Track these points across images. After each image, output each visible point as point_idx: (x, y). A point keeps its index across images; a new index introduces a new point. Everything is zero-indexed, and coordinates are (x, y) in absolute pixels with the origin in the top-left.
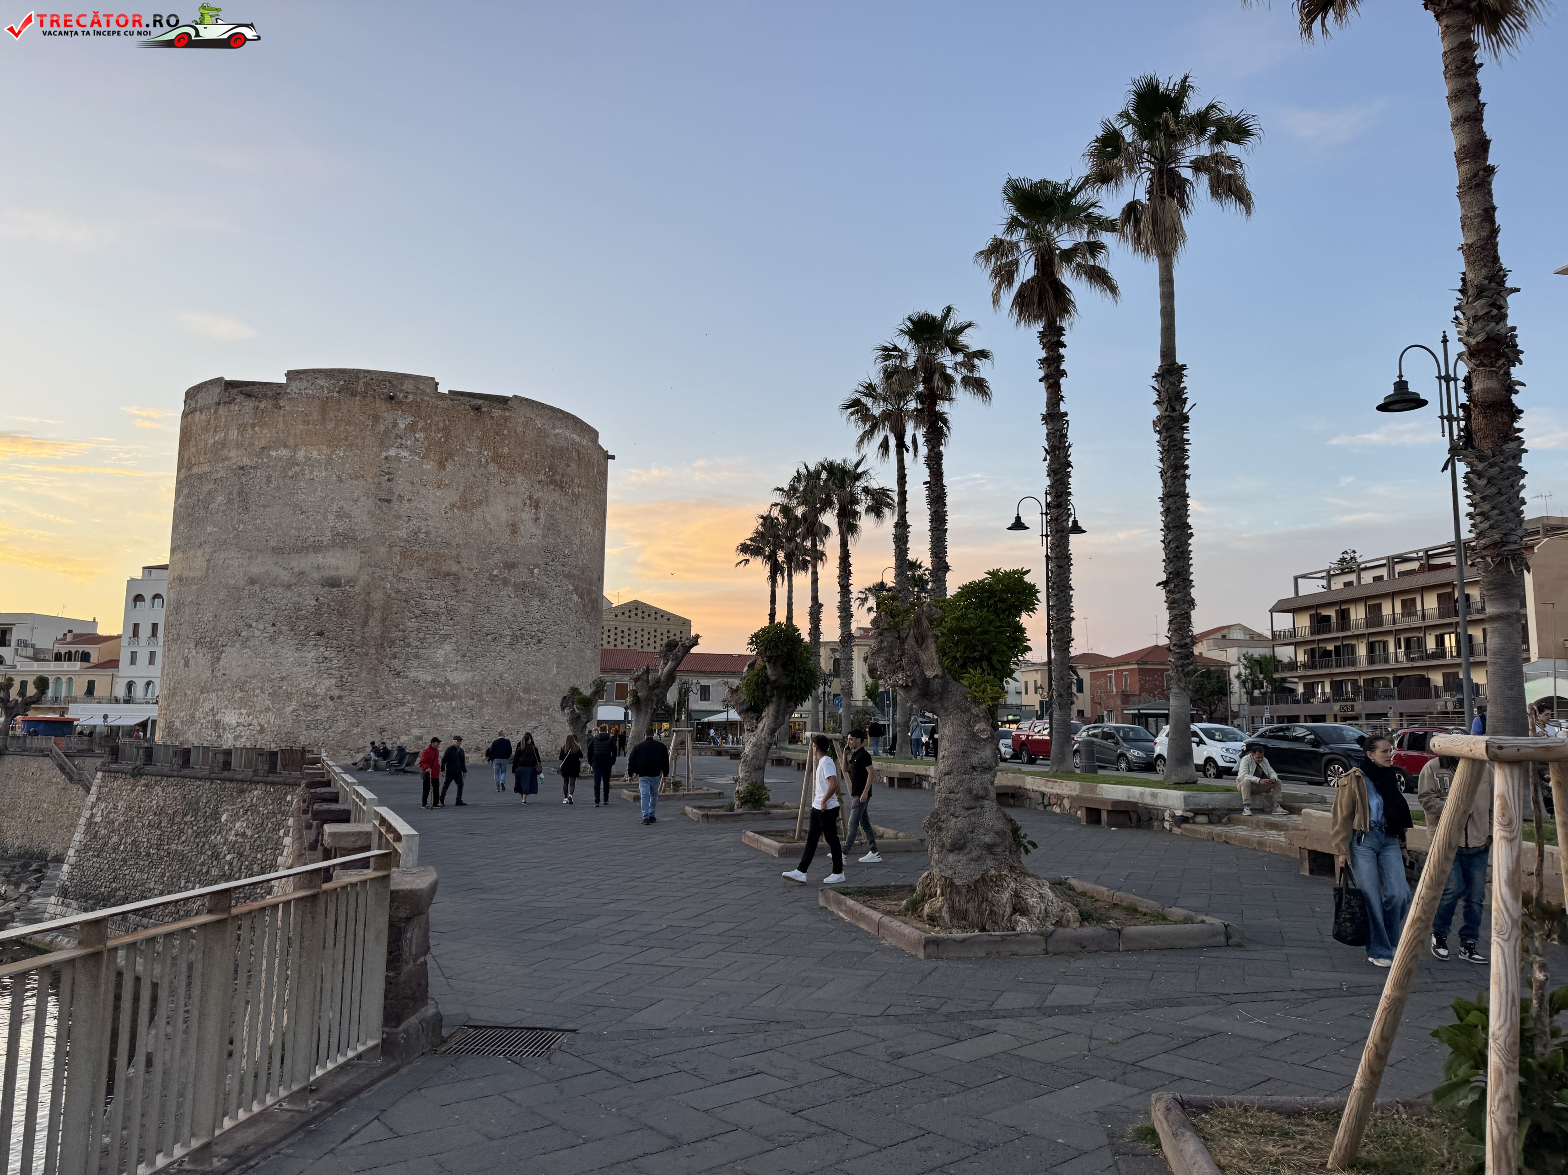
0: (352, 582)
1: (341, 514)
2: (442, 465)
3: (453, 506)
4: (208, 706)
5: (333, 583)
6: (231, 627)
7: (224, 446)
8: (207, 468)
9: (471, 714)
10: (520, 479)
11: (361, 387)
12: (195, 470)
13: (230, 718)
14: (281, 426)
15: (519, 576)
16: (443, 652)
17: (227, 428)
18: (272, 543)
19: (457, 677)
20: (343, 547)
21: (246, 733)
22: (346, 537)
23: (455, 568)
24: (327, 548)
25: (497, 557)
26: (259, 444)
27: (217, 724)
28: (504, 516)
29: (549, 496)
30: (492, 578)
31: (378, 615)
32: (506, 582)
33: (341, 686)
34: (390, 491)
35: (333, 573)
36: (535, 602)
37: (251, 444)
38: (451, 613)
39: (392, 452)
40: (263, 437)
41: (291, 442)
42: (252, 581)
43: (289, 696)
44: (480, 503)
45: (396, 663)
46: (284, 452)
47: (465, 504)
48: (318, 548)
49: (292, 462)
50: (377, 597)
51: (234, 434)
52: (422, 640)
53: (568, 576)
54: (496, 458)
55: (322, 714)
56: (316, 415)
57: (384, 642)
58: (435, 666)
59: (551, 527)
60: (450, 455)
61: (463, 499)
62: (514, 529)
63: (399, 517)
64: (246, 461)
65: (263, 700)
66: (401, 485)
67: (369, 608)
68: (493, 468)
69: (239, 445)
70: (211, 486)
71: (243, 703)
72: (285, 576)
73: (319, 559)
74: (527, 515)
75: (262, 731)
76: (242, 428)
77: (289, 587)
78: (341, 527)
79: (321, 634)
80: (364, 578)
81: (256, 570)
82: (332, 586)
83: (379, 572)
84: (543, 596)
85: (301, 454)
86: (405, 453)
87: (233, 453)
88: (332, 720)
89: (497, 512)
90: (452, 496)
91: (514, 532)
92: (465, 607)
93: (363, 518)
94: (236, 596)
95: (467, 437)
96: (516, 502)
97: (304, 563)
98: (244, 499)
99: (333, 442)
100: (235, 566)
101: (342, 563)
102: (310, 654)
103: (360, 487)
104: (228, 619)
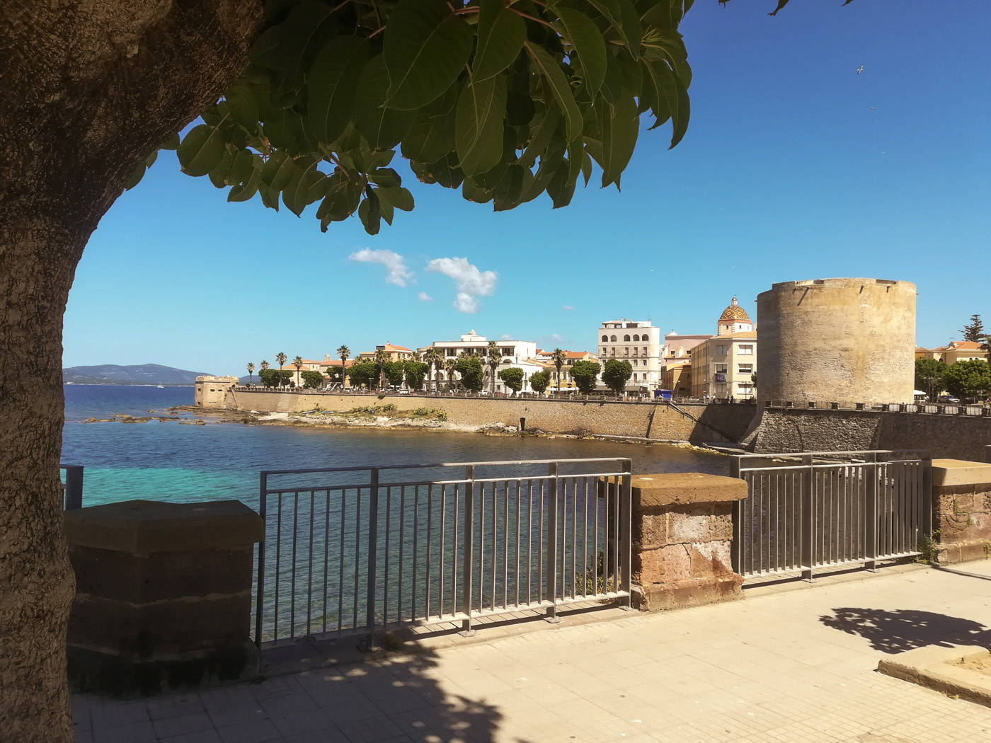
0: (852, 349)
1: (848, 327)
2: (879, 308)
3: (882, 322)
4: (800, 389)
8: (791, 311)
9: (889, 391)
11: (852, 284)
13: (810, 392)
14: (823, 298)
16: (881, 371)
17: (799, 299)
18: (823, 337)
19: (885, 380)
20: (849, 338)
22: (849, 334)
23: (883, 343)
24: (843, 338)
26: (814, 304)
27: (804, 395)
28: (897, 324)
29: (908, 314)
30: (894, 346)
31: (861, 360)
32: (897, 346)
34: (863, 319)
35: (845, 346)
36: (905, 353)
37: (811, 304)
38: (883, 358)
39: (863, 306)
40: (816, 301)
41: (827, 303)
42: (815, 349)
43: (832, 386)
44: (890, 320)
45: (867, 375)
46: (825, 307)
47: (886, 321)
48: (840, 338)
49: (828, 310)
50: (861, 353)
51: (803, 301)
52: (875, 368)
55: (844, 392)
56: (836, 294)
57: (863, 369)
58: (879, 376)
60: (880, 305)
61: (885, 319)
63: (866, 327)
64: (809, 310)
65: (822, 387)
66: (866, 317)
67: (858, 358)
71: (814, 388)
72: (828, 347)
73: (841, 342)
75: (823, 397)
77: (830, 351)
78: (847, 331)
79: (842, 366)
80: (856, 348)
81: (816, 346)
82: (846, 351)
83: (861, 346)
84: (907, 351)
85: (831, 308)
86: (867, 305)
87: (803, 307)
88: (848, 393)
89: (894, 322)
90: (882, 318)
91: (899, 329)
92: (886, 356)
93: (855, 326)
94: (809, 354)
95: (885, 298)
96: (899, 318)
97: (835, 343)
98: (810, 322)
99: (843, 303)
100: (808, 344)
101: (849, 343)
102: (839, 373)
103: (853, 318)
104: (806, 361)
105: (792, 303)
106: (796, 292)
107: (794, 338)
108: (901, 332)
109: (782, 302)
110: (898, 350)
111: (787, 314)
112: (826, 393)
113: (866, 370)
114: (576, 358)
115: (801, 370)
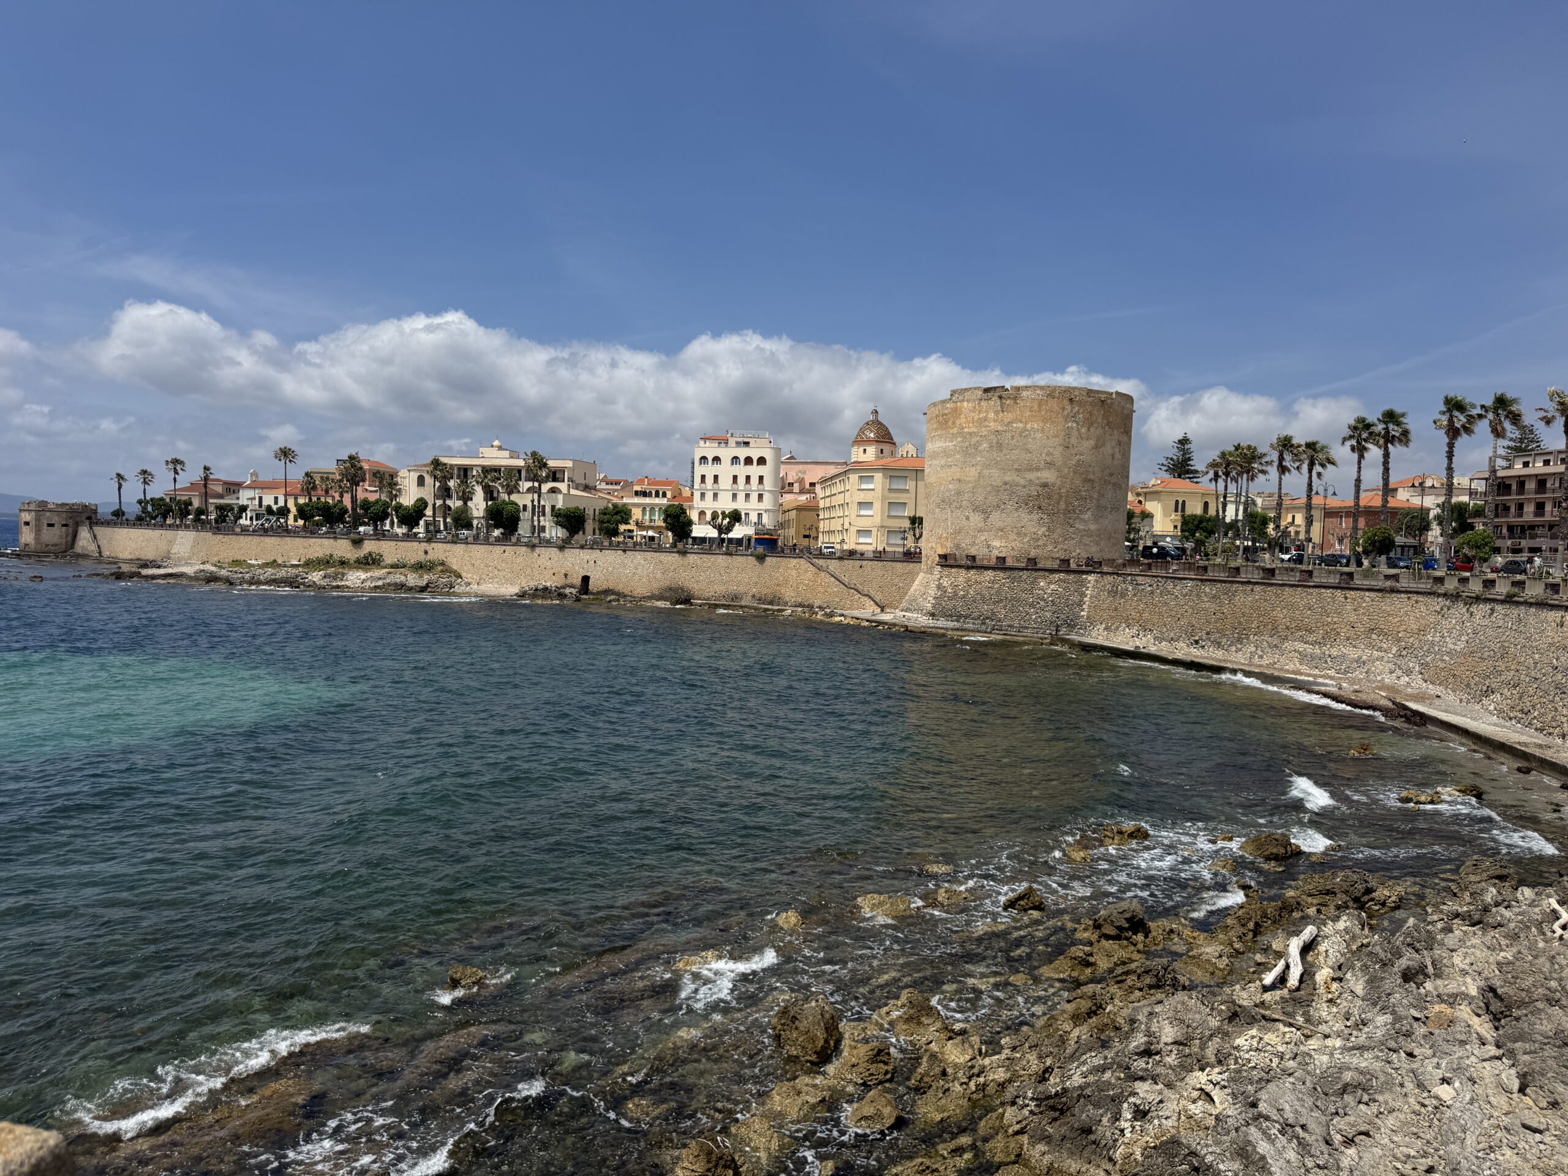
0: (1054, 485)
1: (1048, 454)
2: (1089, 429)
3: (1092, 447)
4: (983, 538)
5: (1045, 485)
6: (995, 503)
7: (985, 420)
8: (974, 429)
9: (1096, 542)
10: (1116, 432)
11: (1057, 394)
12: (965, 429)
13: (996, 543)
14: (1018, 412)
16: (1087, 516)
17: (987, 412)
18: (1016, 466)
19: (1093, 527)
20: (1049, 469)
21: (1004, 550)
23: (1092, 477)
24: (1042, 470)
26: (1006, 421)
27: (989, 546)
28: (1110, 451)
29: (1124, 439)
30: (1105, 481)
31: (1064, 499)
32: (1109, 483)
33: (1049, 529)
34: (1070, 443)
35: (1043, 481)
36: (1118, 492)
37: (1002, 420)
38: (1091, 498)
39: (1070, 424)
40: (1008, 416)
41: (1024, 420)
42: (1006, 484)
43: (1026, 535)
44: (1102, 445)
45: (1070, 521)
46: (1020, 425)
47: (1097, 447)
48: (1038, 469)
49: (1025, 430)
50: (1063, 491)
51: (992, 415)
52: (1080, 510)
54: (1108, 424)
55: (1040, 543)
56: (1036, 407)
57: (1067, 511)
58: (1085, 522)
59: (1124, 455)
60: (1092, 424)
61: (1096, 444)
62: (1113, 458)
63: (1072, 455)
64: (1000, 428)
65: (1012, 536)
67: (1060, 496)
68: (1107, 428)
69: (995, 421)
70: (978, 438)
71: (1001, 538)
72: (1022, 482)
73: (1039, 474)
74: (1117, 450)
75: (1013, 549)
76: (996, 413)
77: (1024, 487)
78: (1048, 459)
79: (1040, 508)
80: (1058, 483)
81: (1007, 479)
83: (1064, 480)
84: (1120, 489)
85: (1029, 426)
86: (1075, 425)
87: (991, 424)
88: (1045, 545)
89: (1108, 449)
90: (1092, 442)
92: (1096, 495)
93: (1058, 453)
94: (996, 490)
95: (1098, 415)
96: (1114, 443)
97: (1032, 476)
98: (1000, 446)
99: (1045, 420)
100: (996, 476)
101: (1049, 476)
102: (1035, 516)
103: (1056, 441)
104: (993, 500)
105: (976, 418)
106: (983, 403)
107: (978, 468)
108: (1116, 463)
109: (963, 416)
110: (1110, 487)
111: (970, 434)
112: (1017, 545)
113: (1070, 514)
114: (661, 489)
115: (985, 512)
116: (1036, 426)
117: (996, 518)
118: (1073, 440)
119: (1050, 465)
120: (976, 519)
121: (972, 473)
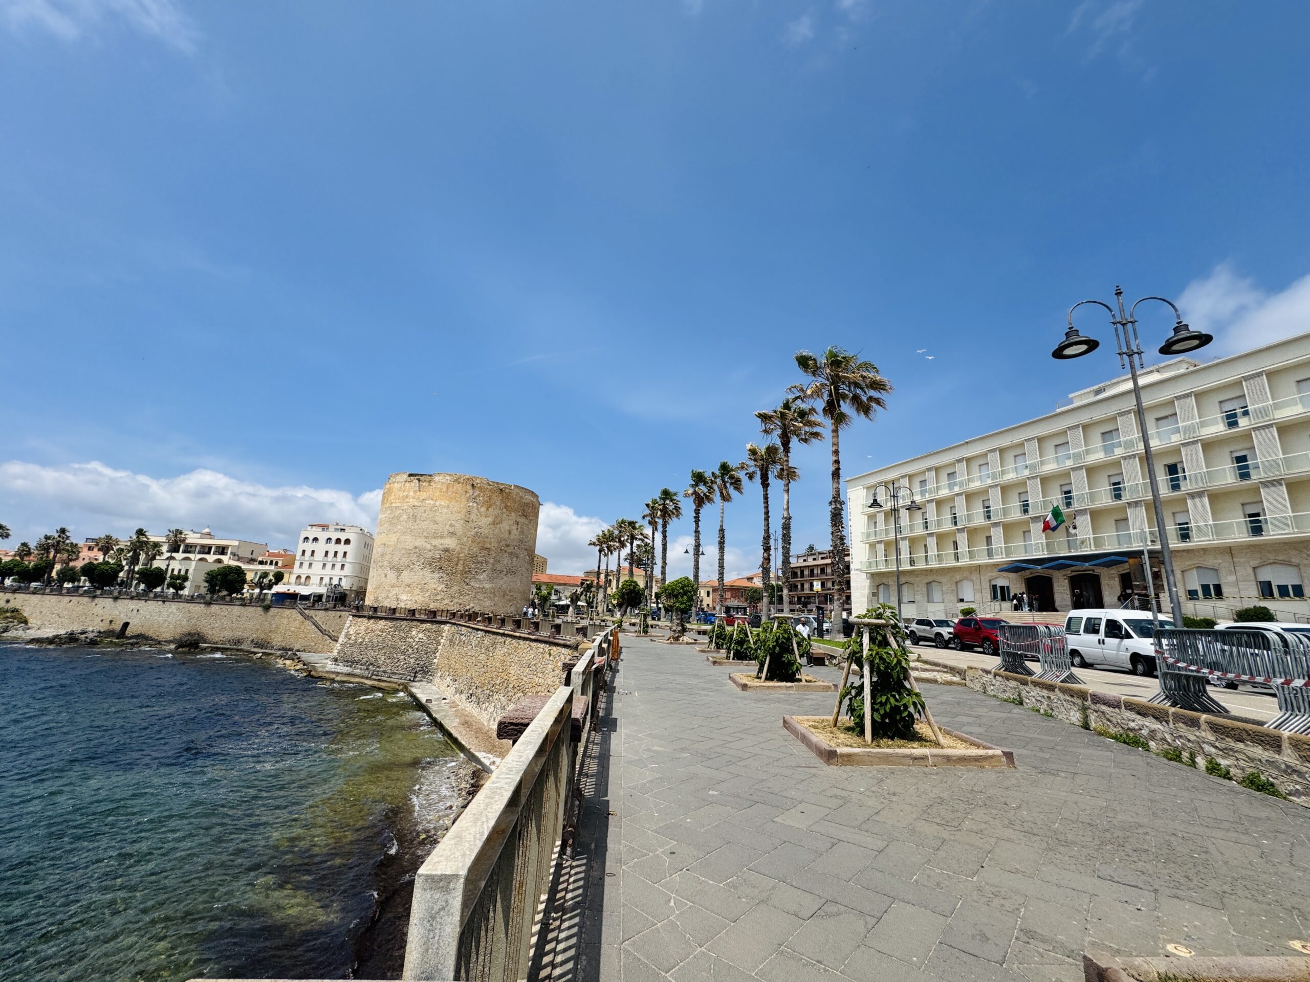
0: (453, 550)
1: (451, 525)
2: (488, 509)
3: (490, 523)
4: (394, 592)
5: (446, 550)
6: (406, 564)
7: (407, 497)
8: (399, 505)
9: (490, 599)
10: (513, 514)
11: (461, 480)
12: (394, 505)
13: (403, 597)
14: (431, 492)
15: (509, 550)
16: (483, 577)
17: (409, 491)
18: (425, 534)
19: (487, 586)
20: (451, 537)
21: (409, 602)
22: (452, 533)
23: (489, 546)
24: (445, 537)
25: (504, 543)
26: (421, 498)
27: (398, 599)
28: (507, 528)
29: (522, 520)
30: (501, 550)
31: (462, 562)
32: (506, 552)
33: (447, 587)
34: (469, 518)
35: (445, 546)
36: (515, 559)
37: (419, 498)
38: (487, 562)
39: (471, 504)
40: (423, 495)
41: (434, 499)
42: (416, 548)
43: (427, 590)
44: (499, 523)
45: (467, 580)
46: (432, 502)
47: (494, 523)
48: (442, 537)
49: (435, 506)
50: (462, 556)
51: (411, 494)
52: (476, 572)
53: (526, 550)
54: (506, 507)
55: (439, 597)
56: (444, 489)
57: (464, 572)
58: (480, 581)
59: (522, 532)
60: (490, 506)
61: (494, 521)
62: (510, 532)
63: (472, 527)
64: (416, 504)
65: (417, 591)
67: (459, 560)
68: (505, 510)
69: (414, 498)
70: (401, 511)
71: (409, 592)
72: (429, 547)
73: (442, 541)
74: (514, 527)
75: (416, 602)
76: (415, 492)
77: (430, 551)
78: (451, 530)
79: (441, 568)
80: (458, 549)
81: (417, 544)
83: (463, 547)
84: (517, 557)
85: (438, 503)
86: (475, 505)
87: (411, 500)
88: (443, 600)
89: (505, 526)
90: (490, 520)
91: (510, 533)
92: (491, 561)
93: (459, 527)
94: (408, 553)
95: (497, 499)
96: (511, 522)
97: (436, 542)
98: (415, 517)
99: (450, 499)
100: (410, 542)
101: (450, 543)
102: (436, 575)
103: (459, 516)
104: (405, 561)
105: (401, 495)
106: (407, 484)
107: (398, 535)
109: (393, 494)
110: (506, 555)
111: (396, 507)
112: (420, 599)
113: (467, 574)
114: (275, 559)
115: (399, 571)
116: (443, 503)
117: (406, 576)
118: (473, 517)
119: (452, 534)
120: (392, 575)
121: (393, 538)
